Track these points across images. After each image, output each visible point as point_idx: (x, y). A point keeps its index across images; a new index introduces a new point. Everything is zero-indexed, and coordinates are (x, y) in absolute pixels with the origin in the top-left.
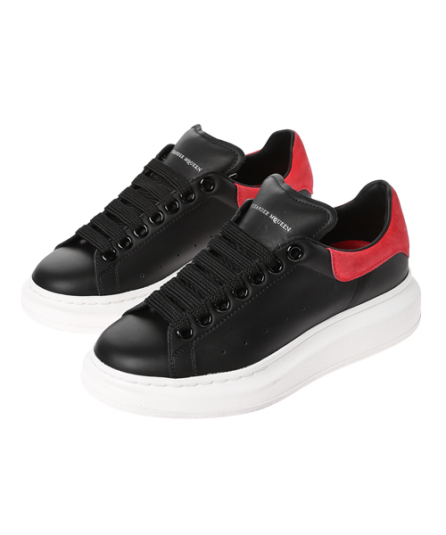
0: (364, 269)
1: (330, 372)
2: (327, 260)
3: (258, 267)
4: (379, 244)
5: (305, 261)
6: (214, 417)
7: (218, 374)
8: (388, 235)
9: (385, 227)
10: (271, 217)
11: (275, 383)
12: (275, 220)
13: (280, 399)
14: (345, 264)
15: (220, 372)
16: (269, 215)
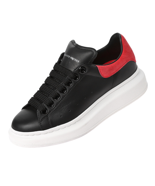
0: (115, 71)
1: (111, 115)
2: (97, 70)
3: (68, 79)
4: (119, 59)
5: (87, 73)
6: (63, 143)
7: (61, 125)
8: (123, 55)
9: (121, 52)
10: (71, 58)
11: (86, 124)
12: (72, 58)
13: (91, 130)
14: (105, 70)
15: (61, 124)
16: (70, 57)
